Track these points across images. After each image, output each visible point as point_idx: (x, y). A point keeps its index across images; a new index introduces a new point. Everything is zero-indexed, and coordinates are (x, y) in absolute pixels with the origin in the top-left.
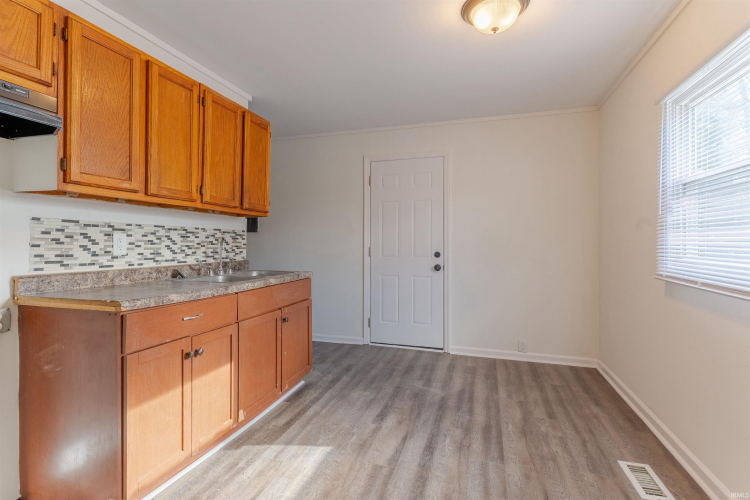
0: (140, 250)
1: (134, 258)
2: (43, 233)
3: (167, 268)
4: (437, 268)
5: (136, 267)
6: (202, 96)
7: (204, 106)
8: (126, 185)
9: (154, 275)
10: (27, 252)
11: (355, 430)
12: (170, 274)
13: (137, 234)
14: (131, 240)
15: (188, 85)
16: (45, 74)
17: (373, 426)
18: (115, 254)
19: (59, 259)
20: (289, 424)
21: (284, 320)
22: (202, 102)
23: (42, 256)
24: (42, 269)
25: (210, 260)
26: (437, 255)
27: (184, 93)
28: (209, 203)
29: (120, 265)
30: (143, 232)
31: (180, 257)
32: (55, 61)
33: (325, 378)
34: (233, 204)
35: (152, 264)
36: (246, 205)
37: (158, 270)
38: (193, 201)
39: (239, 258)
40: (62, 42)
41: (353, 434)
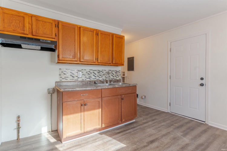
0: (85, 76)
1: (84, 78)
2: (62, 72)
3: (93, 81)
4: (202, 85)
5: (84, 80)
6: (97, 32)
7: (98, 35)
8: (74, 60)
9: (89, 82)
10: (59, 76)
11: (137, 143)
12: (93, 83)
13: (85, 72)
14: (83, 73)
15: (92, 31)
16: (54, 36)
17: (145, 144)
18: (79, 77)
19: (65, 78)
20: (119, 133)
21: (122, 99)
22: (97, 34)
23: (61, 77)
24: (61, 80)
25: (107, 79)
26: (202, 79)
27: (91, 33)
28: (100, 63)
29: (80, 80)
30: (86, 71)
31: (97, 78)
32: (56, 33)
33: (143, 121)
34: (109, 63)
35: (89, 80)
36: (114, 63)
37: (90, 81)
38: (95, 62)
39: (118, 79)
40: (58, 28)
41: (136, 144)
